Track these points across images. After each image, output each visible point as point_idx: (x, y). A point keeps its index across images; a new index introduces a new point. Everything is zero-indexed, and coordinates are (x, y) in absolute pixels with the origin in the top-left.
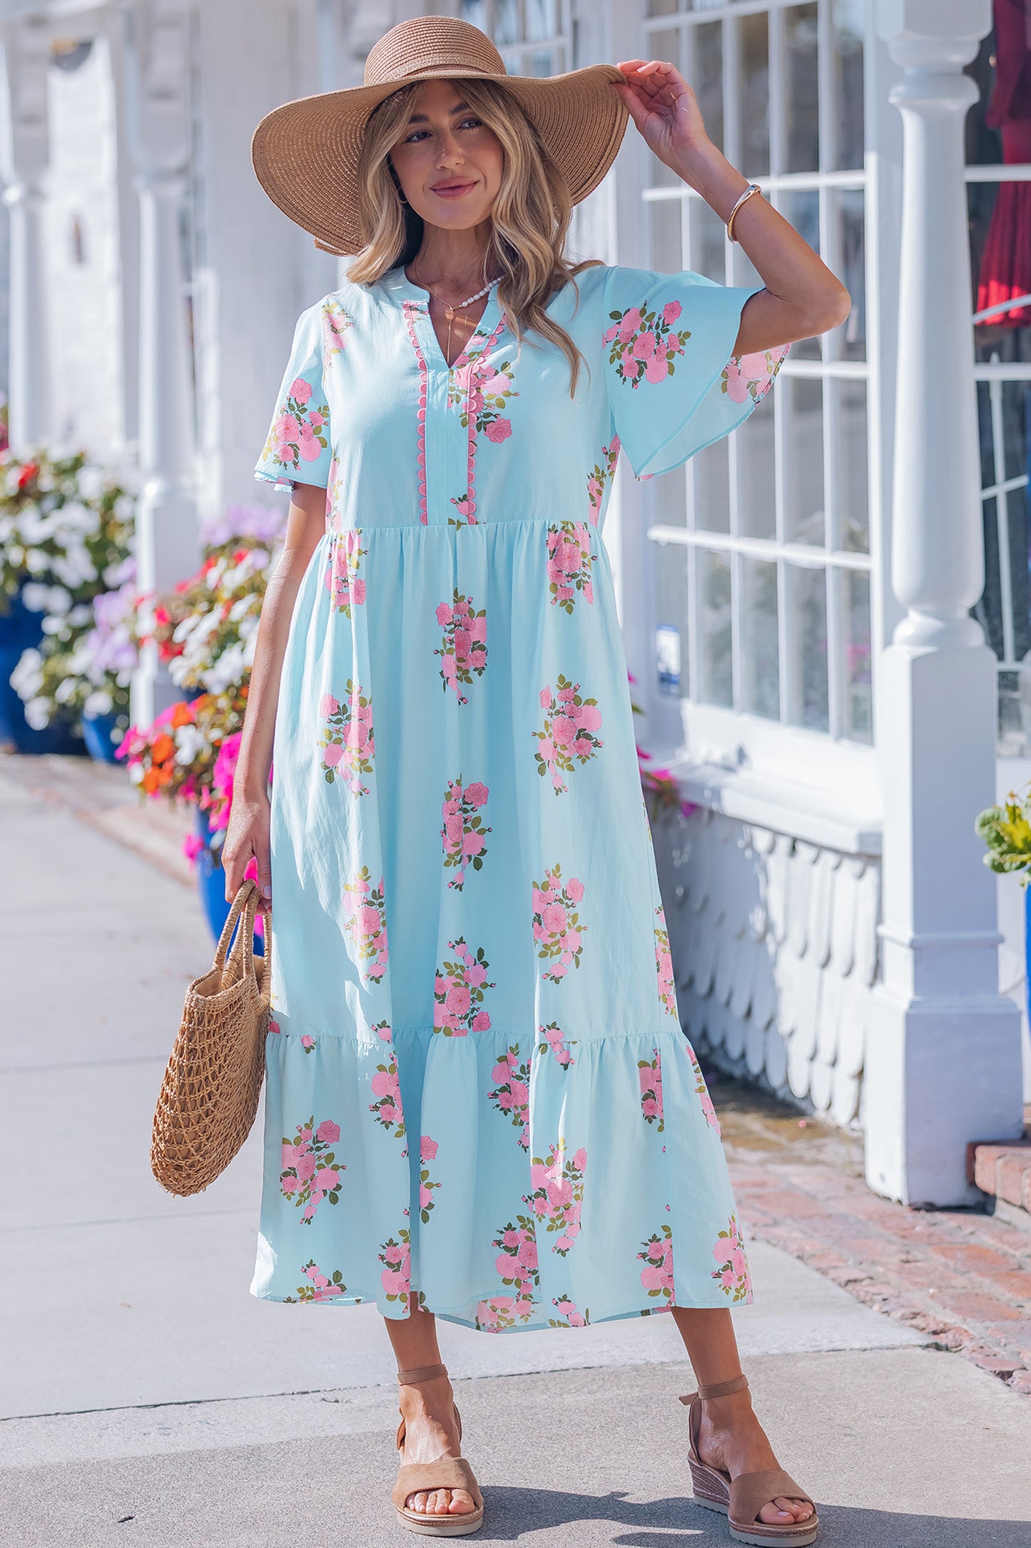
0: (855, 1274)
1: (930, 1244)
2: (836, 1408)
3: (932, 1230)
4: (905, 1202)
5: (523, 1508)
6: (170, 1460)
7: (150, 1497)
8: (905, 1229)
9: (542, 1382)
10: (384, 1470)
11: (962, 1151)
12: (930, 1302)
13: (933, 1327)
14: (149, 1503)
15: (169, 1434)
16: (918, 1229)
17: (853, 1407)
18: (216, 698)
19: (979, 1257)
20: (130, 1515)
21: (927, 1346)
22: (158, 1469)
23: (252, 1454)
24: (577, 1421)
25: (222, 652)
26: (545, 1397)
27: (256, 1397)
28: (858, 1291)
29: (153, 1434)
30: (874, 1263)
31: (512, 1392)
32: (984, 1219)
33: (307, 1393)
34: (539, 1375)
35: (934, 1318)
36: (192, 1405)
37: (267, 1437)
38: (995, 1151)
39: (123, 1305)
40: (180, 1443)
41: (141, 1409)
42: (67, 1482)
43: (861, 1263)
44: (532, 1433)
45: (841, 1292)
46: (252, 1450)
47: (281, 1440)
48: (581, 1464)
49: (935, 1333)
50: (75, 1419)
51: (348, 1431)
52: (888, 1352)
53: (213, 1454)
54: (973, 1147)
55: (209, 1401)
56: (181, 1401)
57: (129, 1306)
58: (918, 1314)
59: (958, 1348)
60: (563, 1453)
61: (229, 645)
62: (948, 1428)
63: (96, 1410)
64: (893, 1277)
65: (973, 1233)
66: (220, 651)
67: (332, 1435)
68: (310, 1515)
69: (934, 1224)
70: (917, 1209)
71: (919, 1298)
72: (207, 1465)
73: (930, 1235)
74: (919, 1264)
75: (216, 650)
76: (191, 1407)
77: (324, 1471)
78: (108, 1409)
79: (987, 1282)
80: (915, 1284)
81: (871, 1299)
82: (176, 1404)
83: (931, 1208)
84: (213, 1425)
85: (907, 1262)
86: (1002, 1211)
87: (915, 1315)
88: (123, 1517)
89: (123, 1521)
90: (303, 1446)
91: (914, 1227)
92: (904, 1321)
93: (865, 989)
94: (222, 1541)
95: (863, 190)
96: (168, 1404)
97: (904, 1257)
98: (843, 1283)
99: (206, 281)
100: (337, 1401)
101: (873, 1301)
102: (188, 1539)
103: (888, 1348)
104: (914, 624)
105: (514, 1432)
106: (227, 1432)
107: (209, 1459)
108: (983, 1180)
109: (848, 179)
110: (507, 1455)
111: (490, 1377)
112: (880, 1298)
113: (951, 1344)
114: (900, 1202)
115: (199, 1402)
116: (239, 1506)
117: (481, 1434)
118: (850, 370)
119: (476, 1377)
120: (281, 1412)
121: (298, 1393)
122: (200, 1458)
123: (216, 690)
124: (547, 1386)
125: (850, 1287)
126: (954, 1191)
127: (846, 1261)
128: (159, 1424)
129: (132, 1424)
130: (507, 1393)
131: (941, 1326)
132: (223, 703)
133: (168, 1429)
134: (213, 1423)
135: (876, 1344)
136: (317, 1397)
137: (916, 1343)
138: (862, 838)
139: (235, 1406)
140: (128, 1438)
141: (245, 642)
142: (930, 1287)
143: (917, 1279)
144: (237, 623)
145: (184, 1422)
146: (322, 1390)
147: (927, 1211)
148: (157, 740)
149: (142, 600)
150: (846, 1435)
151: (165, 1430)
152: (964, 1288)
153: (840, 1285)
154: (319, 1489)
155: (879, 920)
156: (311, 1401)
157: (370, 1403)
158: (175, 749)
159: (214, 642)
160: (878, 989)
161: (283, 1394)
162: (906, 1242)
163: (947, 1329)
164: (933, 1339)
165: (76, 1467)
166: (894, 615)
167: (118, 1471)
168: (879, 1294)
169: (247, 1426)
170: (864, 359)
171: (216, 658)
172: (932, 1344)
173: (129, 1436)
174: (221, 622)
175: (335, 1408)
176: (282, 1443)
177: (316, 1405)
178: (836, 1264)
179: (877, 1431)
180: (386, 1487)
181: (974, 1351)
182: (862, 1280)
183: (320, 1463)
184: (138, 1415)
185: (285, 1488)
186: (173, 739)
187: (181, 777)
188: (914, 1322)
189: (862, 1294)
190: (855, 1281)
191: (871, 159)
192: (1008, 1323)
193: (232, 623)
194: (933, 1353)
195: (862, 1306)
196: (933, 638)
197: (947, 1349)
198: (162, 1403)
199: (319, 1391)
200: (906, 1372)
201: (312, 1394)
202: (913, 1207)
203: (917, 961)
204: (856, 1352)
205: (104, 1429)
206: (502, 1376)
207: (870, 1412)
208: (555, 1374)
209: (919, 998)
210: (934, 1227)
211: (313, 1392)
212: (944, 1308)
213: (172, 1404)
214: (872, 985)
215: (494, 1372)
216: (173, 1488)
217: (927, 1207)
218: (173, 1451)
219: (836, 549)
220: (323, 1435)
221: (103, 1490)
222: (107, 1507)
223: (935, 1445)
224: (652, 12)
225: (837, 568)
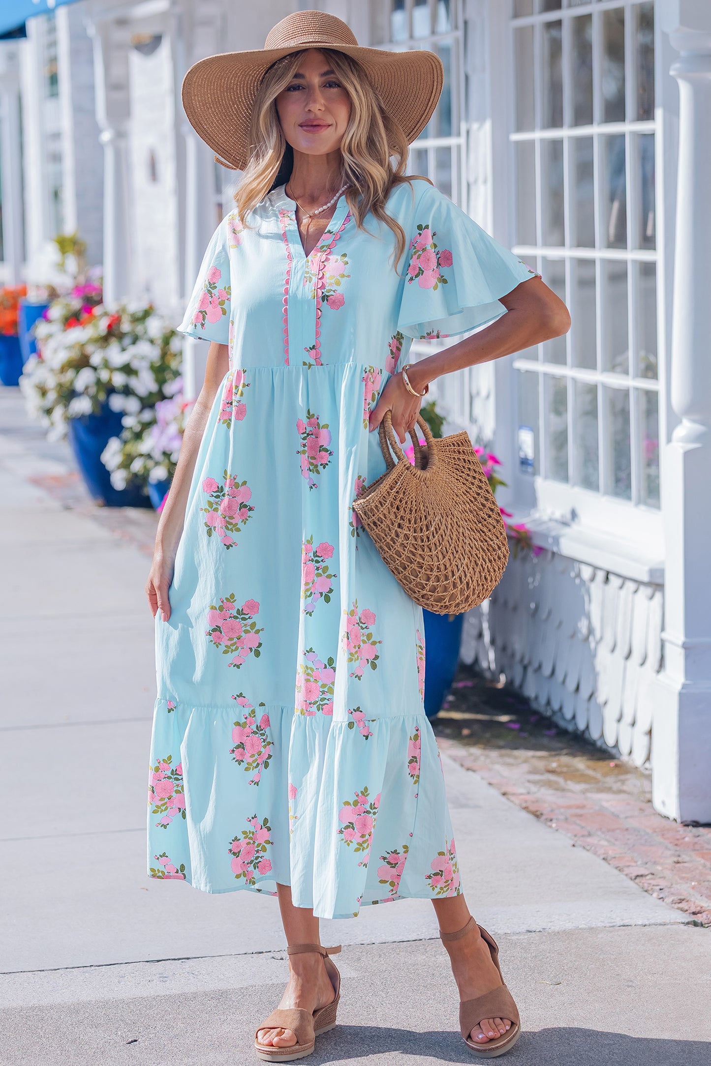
0: (642, 871)
1: (694, 850)
2: (623, 967)
3: (696, 840)
4: (679, 820)
5: (404, 1036)
6: (165, 1000)
7: (149, 1026)
8: (678, 840)
9: (423, 947)
12: (692, 891)
13: (693, 909)
14: (149, 1031)
15: (166, 981)
16: (687, 839)
17: (634, 966)
20: (135, 1039)
21: (688, 923)
22: (157, 1006)
23: (222, 996)
24: (445, 975)
26: (424, 957)
27: (227, 955)
28: (643, 883)
29: (155, 981)
30: (655, 863)
31: (401, 954)
33: (262, 952)
34: (421, 941)
35: (694, 903)
36: (183, 960)
37: (232, 984)
39: (143, 888)
40: (174, 987)
41: (148, 963)
42: (94, 1015)
43: (646, 863)
44: (414, 983)
45: (631, 884)
46: (222, 993)
47: (242, 986)
48: (446, 1005)
49: (694, 913)
50: (103, 970)
52: (661, 927)
53: (195, 996)
55: (195, 958)
56: (176, 958)
57: (147, 890)
58: (683, 900)
62: (699, 982)
63: (118, 964)
64: (667, 873)
67: (277, 983)
69: (698, 836)
70: (687, 825)
71: (684, 889)
72: (190, 1003)
73: (695, 844)
74: (685, 865)
77: (270, 1008)
78: (126, 963)
80: (682, 878)
81: (652, 889)
82: (173, 960)
83: (696, 824)
84: (196, 975)
85: (678, 863)
87: (681, 901)
88: (130, 1040)
89: (130, 1043)
90: (257, 991)
91: (684, 838)
92: (673, 905)
93: (654, 674)
94: (197, 1058)
95: (654, 134)
96: (167, 960)
97: (676, 859)
98: (633, 878)
100: (282, 959)
101: (653, 891)
102: (173, 1057)
103: (660, 925)
104: (686, 428)
105: (401, 982)
106: (206, 980)
107: (192, 999)
109: (644, 127)
110: (395, 999)
111: (388, 942)
112: (658, 888)
113: (705, 922)
114: (675, 820)
115: (188, 959)
116: (210, 1033)
117: (379, 983)
118: (646, 256)
119: (378, 942)
120: (243, 966)
121: (256, 953)
122: (186, 998)
124: (426, 949)
125: (638, 880)
127: (636, 862)
128: (159, 974)
129: (142, 973)
130: (398, 954)
131: (699, 909)
133: (165, 977)
134: (197, 973)
135: (653, 921)
136: (268, 955)
137: (680, 921)
138: (652, 572)
139: (213, 962)
140: (138, 984)
142: (692, 881)
145: (177, 972)
146: (272, 951)
147: (693, 826)
150: (629, 986)
151: (163, 978)
153: (631, 879)
155: (663, 629)
156: (264, 959)
160: (661, 676)
161: (246, 954)
162: (678, 848)
163: (702, 911)
164: (692, 918)
165: (101, 1004)
166: (674, 422)
167: (129, 1007)
168: (658, 885)
169: (219, 976)
170: (653, 248)
172: (692, 921)
173: (139, 982)
175: (280, 964)
176: (242, 988)
177: (268, 962)
178: (628, 864)
179: (651, 984)
182: (647, 875)
183: (267, 1003)
184: (146, 968)
185: (242, 1020)
188: (680, 905)
189: (646, 885)
190: (642, 876)
191: (659, 113)
194: (691, 928)
195: (646, 893)
196: (699, 438)
197: (702, 925)
198: (163, 959)
199: (270, 952)
200: (672, 942)
201: (265, 954)
202: (684, 824)
203: (687, 657)
204: (639, 927)
205: (122, 977)
206: (396, 942)
207: (646, 970)
208: (432, 941)
209: (688, 682)
210: (698, 838)
211: (266, 952)
212: (701, 896)
213: (170, 960)
214: (658, 672)
215: (391, 939)
216: (166, 1019)
217: (694, 824)
218: (168, 993)
219: (636, 376)
220: (271, 982)
221: (118, 1021)
222: (120, 1033)
223: (689, 994)
224: (516, 15)
225: (637, 389)
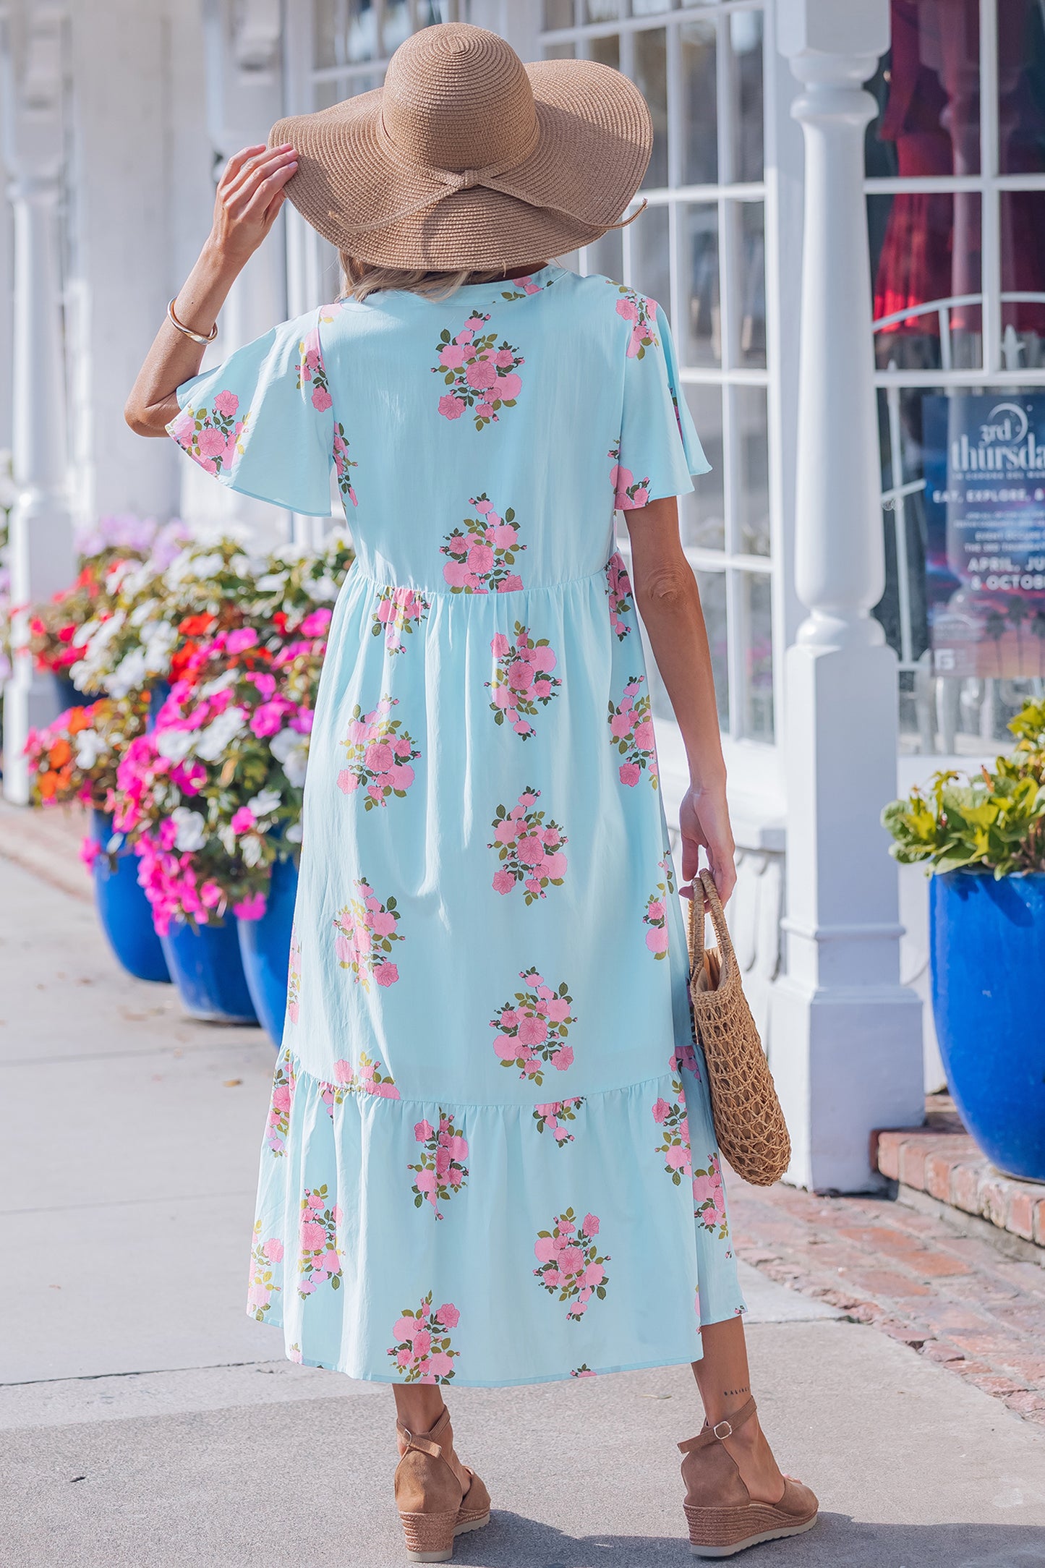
0: (766, 1255)
1: (836, 1227)
2: (756, 1375)
3: (837, 1214)
4: (810, 1188)
6: (115, 1426)
7: (99, 1459)
8: (811, 1214)
10: (323, 1434)
11: (865, 1138)
12: (840, 1280)
13: (844, 1302)
14: (99, 1465)
15: (112, 1402)
16: (824, 1213)
17: (772, 1374)
18: (117, 702)
19: (884, 1238)
20: (81, 1475)
21: (840, 1319)
22: (105, 1434)
23: (194, 1420)
25: (123, 656)
27: (192, 1368)
28: (769, 1270)
29: (95, 1403)
30: (783, 1244)
32: (887, 1204)
33: (242, 1364)
35: (845, 1295)
36: (132, 1376)
37: (207, 1405)
38: (898, 1137)
39: (51, 1286)
40: (124, 1410)
41: (82, 1380)
42: (17, 1447)
43: (770, 1245)
44: (463, 1399)
45: (753, 1271)
46: (195, 1416)
47: (221, 1407)
48: (513, 1427)
49: (846, 1308)
50: (19, 1390)
51: (285, 1398)
52: (803, 1324)
53: (157, 1420)
54: (876, 1134)
55: (147, 1372)
56: (121, 1373)
57: (59, 1288)
58: (829, 1291)
59: (869, 1321)
60: (494, 1418)
61: (130, 649)
62: (865, 1392)
63: (38, 1382)
64: (802, 1257)
65: (877, 1217)
66: (121, 656)
67: (270, 1402)
68: (255, 1475)
69: (839, 1209)
70: (822, 1195)
71: (828, 1276)
72: (151, 1430)
73: (836, 1219)
74: (827, 1246)
75: (117, 655)
76: (131, 1378)
77: (266, 1435)
78: (48, 1381)
79: (894, 1261)
80: (824, 1263)
81: (782, 1278)
82: (115, 1375)
83: (835, 1194)
84: (153, 1394)
85: (815, 1243)
86: (905, 1196)
87: (826, 1292)
88: (75, 1477)
89: (75, 1481)
90: (244, 1412)
91: (819, 1212)
92: (815, 1298)
93: (767, 983)
95: (763, 202)
96: (109, 1375)
97: (812, 1239)
98: (755, 1264)
99: (79, 291)
100: (271, 1372)
101: (784, 1280)
103: (802, 1321)
104: (816, 625)
106: (168, 1401)
107: (153, 1425)
108: (886, 1166)
109: (748, 192)
112: (791, 1276)
113: (863, 1318)
114: (804, 1188)
115: (138, 1374)
116: (186, 1467)
118: (751, 377)
120: (219, 1382)
121: (234, 1365)
122: (144, 1424)
123: (118, 694)
125: (761, 1267)
126: (857, 1177)
127: (755, 1243)
128: (101, 1394)
129: (75, 1393)
131: (851, 1302)
132: (124, 707)
133: (110, 1398)
134: (154, 1392)
135: (790, 1317)
136: (252, 1368)
137: (829, 1316)
138: (765, 834)
139: (173, 1377)
140: (73, 1407)
141: (146, 647)
142: (839, 1266)
143: (826, 1259)
144: (138, 629)
145: (125, 1392)
146: (256, 1362)
147: (832, 1197)
148: (54, 745)
149: (16, 611)
150: (767, 1399)
151: (107, 1399)
152: (872, 1267)
153: (751, 1264)
154: (262, 1451)
155: (782, 912)
156: (247, 1372)
157: (304, 1374)
158: (74, 754)
159: (115, 646)
160: (782, 980)
161: (219, 1366)
162: (812, 1225)
163: (857, 1304)
164: (844, 1313)
165: (25, 1432)
166: (796, 616)
167: (66, 1436)
168: (790, 1273)
169: (187, 1395)
170: (764, 366)
171: (117, 663)
172: (844, 1317)
173: (73, 1404)
174: (122, 627)
175: (270, 1378)
176: (222, 1409)
177: (252, 1376)
178: (746, 1246)
179: (797, 1396)
180: (327, 1449)
181: (884, 1324)
182: (772, 1260)
183: (261, 1428)
184: (80, 1385)
185: (229, 1450)
186: (71, 744)
187: (79, 781)
188: (825, 1298)
189: (773, 1273)
190: (766, 1261)
191: (771, 173)
192: (916, 1298)
193: (132, 628)
194: (846, 1324)
195: (774, 1284)
196: (835, 638)
197: (859, 1322)
198: (103, 1374)
199: (253, 1363)
200: (821, 1342)
201: (247, 1366)
202: (818, 1193)
203: (821, 953)
204: (772, 1324)
205: (48, 1398)
207: (788, 1379)
209: (823, 989)
210: (839, 1212)
211: (248, 1364)
212: (854, 1285)
213: (112, 1375)
214: (774, 979)
216: (121, 1451)
217: (832, 1193)
218: (117, 1418)
219: (737, 552)
220: (261, 1402)
221: (53, 1453)
222: (58, 1469)
223: (853, 1408)
224: (548, 26)
225: (737, 571)
